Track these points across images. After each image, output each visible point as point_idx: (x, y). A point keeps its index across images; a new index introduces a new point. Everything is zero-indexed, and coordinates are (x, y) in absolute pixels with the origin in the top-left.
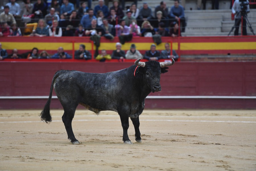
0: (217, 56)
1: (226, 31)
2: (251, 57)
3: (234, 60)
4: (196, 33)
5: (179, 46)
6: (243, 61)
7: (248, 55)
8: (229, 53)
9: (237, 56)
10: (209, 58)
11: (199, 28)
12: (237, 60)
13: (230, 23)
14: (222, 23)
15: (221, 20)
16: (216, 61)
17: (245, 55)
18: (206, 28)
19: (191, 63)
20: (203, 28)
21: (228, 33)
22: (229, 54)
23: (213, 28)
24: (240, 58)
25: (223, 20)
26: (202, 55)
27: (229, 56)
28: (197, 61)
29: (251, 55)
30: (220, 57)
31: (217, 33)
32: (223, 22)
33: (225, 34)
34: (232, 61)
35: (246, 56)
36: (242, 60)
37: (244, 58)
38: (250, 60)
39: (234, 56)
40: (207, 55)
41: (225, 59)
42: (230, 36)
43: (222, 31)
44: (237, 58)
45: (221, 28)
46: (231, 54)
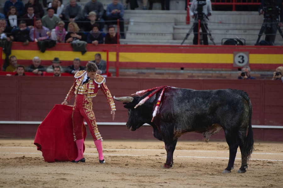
0: (167, 71)
1: (179, 39)
2: (210, 73)
3: (189, 77)
4: (140, 40)
5: (118, 56)
6: (200, 78)
7: (206, 70)
8: (182, 67)
9: (193, 72)
10: (156, 74)
11: (145, 34)
12: (192, 76)
13: (183, 29)
14: (174, 28)
15: (173, 24)
16: (166, 77)
17: (203, 70)
18: (154, 34)
19: (133, 79)
20: (150, 34)
21: (181, 41)
22: (182, 69)
23: (162, 34)
24: (197, 74)
25: (176, 25)
26: (148, 69)
27: (182, 71)
28: (141, 77)
29: (210, 70)
30: (171, 72)
31: (167, 40)
32: (175, 26)
33: (177, 43)
34: (186, 77)
35: (203, 72)
36: (198, 76)
37: (201, 74)
38: (209, 77)
39: (189, 72)
40: (154, 69)
41: (178, 74)
42: (183, 45)
43: (174, 39)
44: (192, 74)
45: (173, 34)
46: (185, 69)
